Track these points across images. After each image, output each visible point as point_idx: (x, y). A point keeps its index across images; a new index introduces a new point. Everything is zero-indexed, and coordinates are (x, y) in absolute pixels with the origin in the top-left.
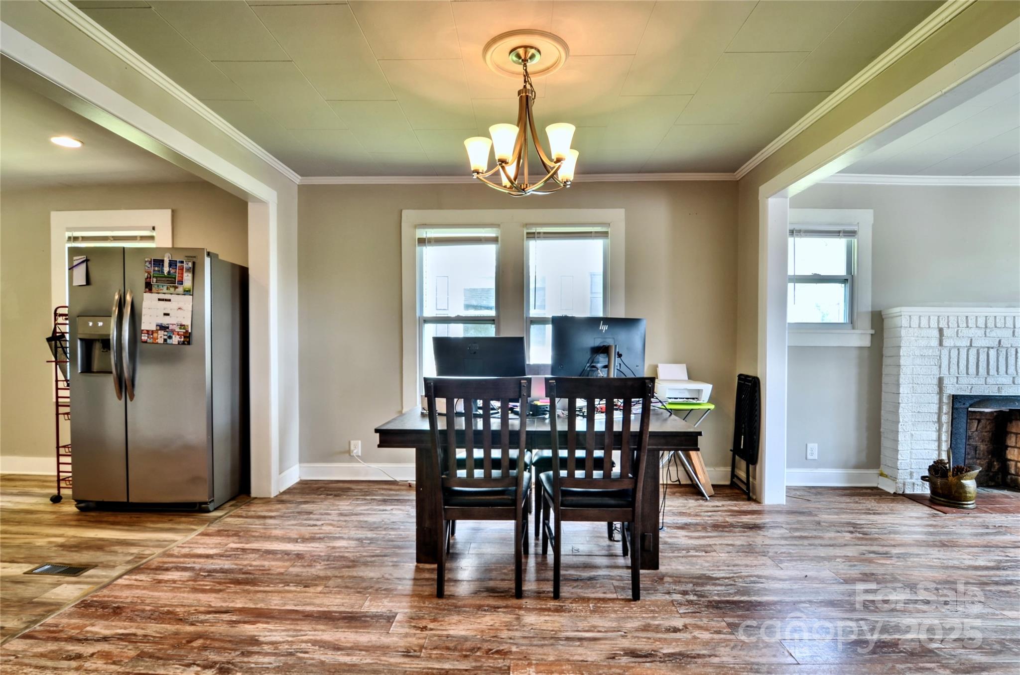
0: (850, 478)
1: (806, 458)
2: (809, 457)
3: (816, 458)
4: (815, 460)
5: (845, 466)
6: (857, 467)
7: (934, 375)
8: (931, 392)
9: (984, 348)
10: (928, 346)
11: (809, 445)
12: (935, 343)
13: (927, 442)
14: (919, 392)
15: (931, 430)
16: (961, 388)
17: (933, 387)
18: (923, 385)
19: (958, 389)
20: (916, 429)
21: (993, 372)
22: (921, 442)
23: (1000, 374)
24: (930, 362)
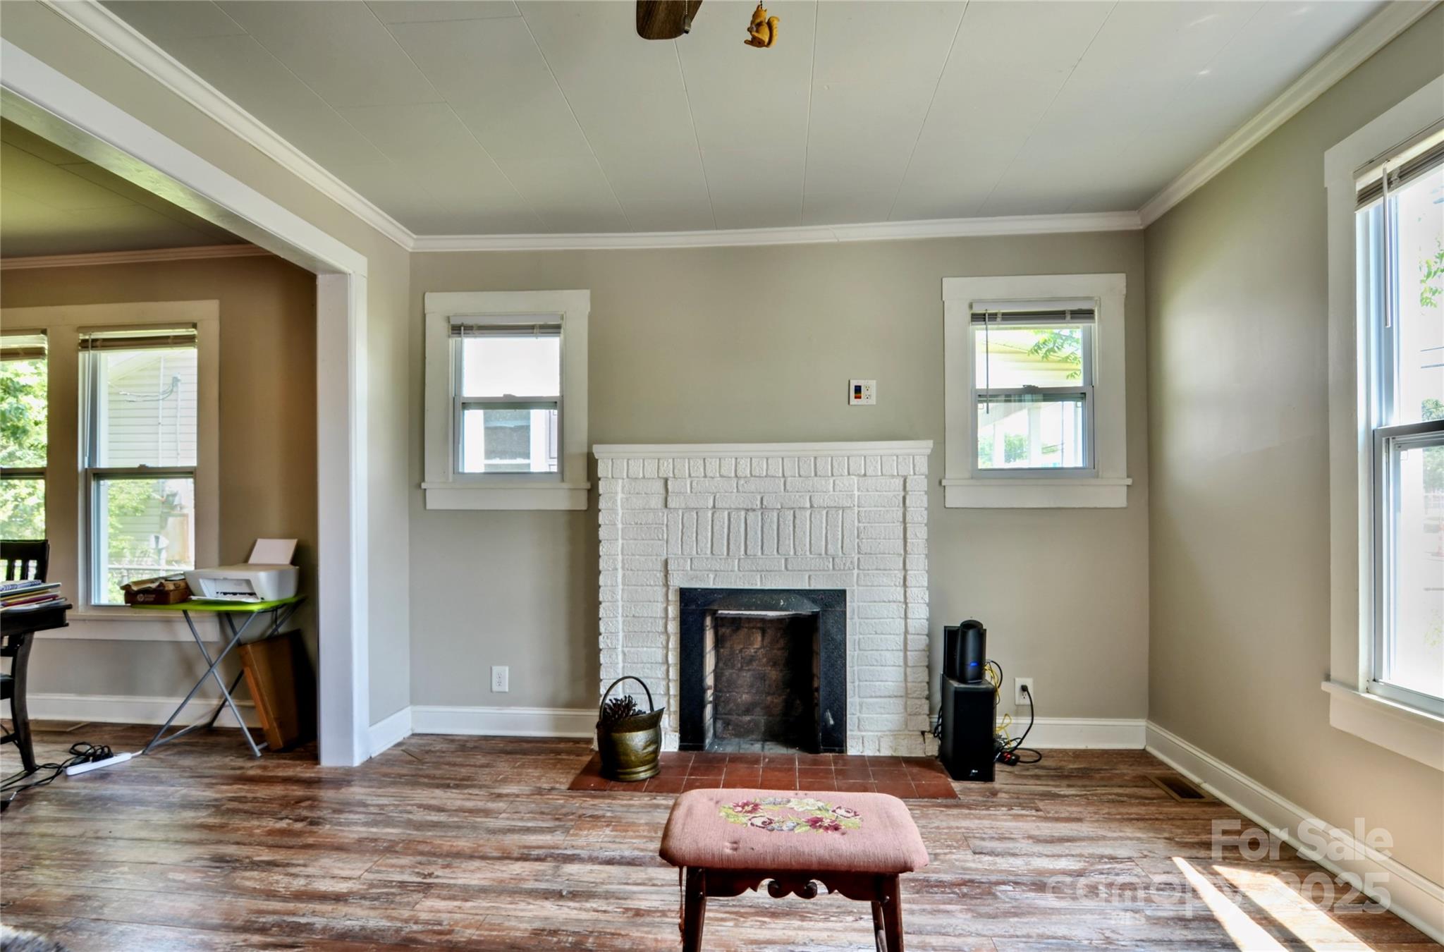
0: (558, 723)
1: (491, 691)
2: (495, 688)
3: (507, 690)
4: (505, 692)
5: (553, 704)
6: (570, 705)
7: (657, 555)
8: (652, 583)
9: (738, 509)
10: (647, 507)
11: (496, 669)
12: (657, 502)
13: (649, 666)
14: (634, 583)
15: (653, 645)
16: (697, 577)
17: (655, 575)
18: (640, 573)
19: (692, 579)
20: (630, 645)
21: (755, 549)
22: (639, 665)
23: (765, 553)
24: (650, 535)
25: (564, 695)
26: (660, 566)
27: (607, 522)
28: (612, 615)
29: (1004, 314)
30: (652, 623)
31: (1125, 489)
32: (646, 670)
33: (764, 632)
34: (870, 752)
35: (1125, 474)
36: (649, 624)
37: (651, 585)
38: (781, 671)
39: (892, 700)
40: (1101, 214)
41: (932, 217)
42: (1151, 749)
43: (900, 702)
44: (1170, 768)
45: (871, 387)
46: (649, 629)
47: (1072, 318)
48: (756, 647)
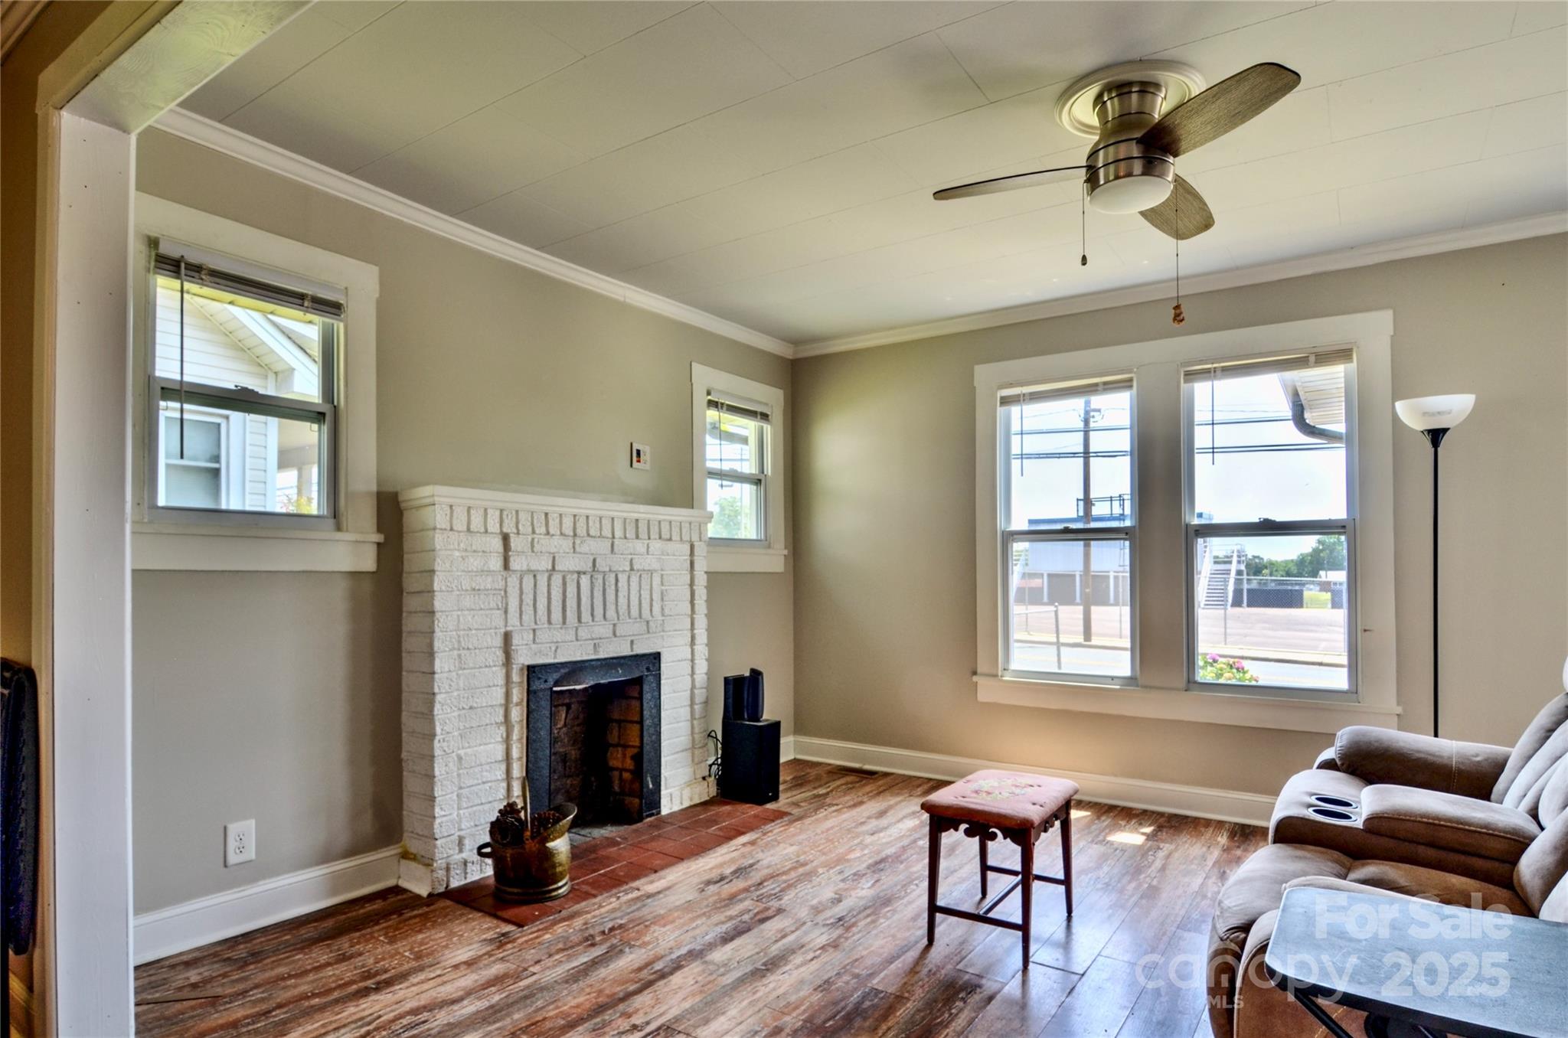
1: (225, 865)
2: (233, 859)
3: (251, 856)
4: (248, 861)
6: (353, 851)
7: (496, 628)
8: (492, 664)
9: (572, 572)
10: (486, 569)
11: (234, 829)
12: (496, 563)
13: (487, 767)
14: (471, 665)
15: (493, 741)
16: (540, 652)
17: (495, 653)
18: (477, 651)
19: (536, 654)
20: (467, 745)
21: (586, 616)
22: (477, 770)
23: (596, 619)
24: (489, 603)
25: (343, 839)
26: (499, 641)
27: (443, 588)
28: (449, 711)
29: (728, 405)
30: (490, 714)
31: (783, 557)
32: (485, 774)
33: (568, 706)
34: (676, 808)
35: (783, 547)
36: (488, 715)
37: (490, 666)
38: (579, 749)
39: (680, 755)
40: (765, 336)
41: (696, 307)
42: (799, 757)
43: (688, 754)
44: (830, 765)
45: (646, 451)
46: (488, 722)
47: (761, 418)
48: (559, 726)
